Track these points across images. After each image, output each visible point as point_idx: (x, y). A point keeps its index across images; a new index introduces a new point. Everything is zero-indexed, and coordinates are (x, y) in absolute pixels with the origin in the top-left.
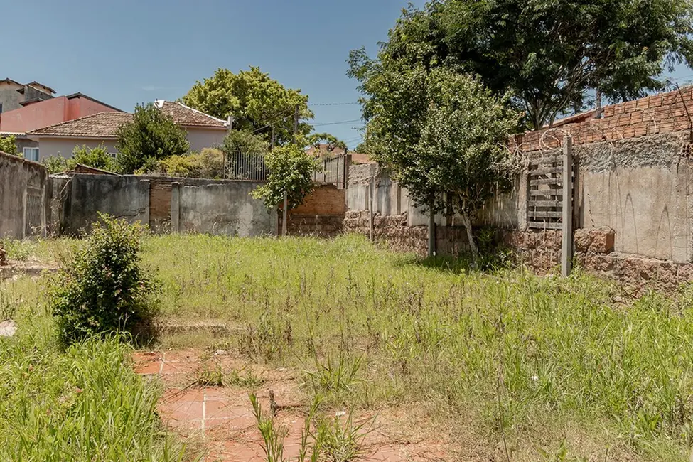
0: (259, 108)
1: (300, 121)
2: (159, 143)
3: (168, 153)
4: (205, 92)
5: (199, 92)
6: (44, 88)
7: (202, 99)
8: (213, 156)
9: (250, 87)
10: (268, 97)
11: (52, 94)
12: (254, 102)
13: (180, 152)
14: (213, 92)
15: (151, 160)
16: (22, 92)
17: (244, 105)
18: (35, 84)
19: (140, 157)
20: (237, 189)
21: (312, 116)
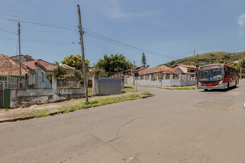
0: (79, 63)
1: (88, 66)
2: (62, 72)
3: (64, 74)
4: (68, 60)
5: (67, 59)
6: (30, 56)
7: (67, 61)
8: (72, 75)
9: (77, 59)
10: (81, 61)
11: (31, 58)
12: (78, 62)
13: (66, 74)
14: (70, 60)
15: (61, 75)
16: (25, 58)
17: (76, 62)
18: (27, 56)
19: (59, 75)
20: (77, 81)
21: (90, 65)
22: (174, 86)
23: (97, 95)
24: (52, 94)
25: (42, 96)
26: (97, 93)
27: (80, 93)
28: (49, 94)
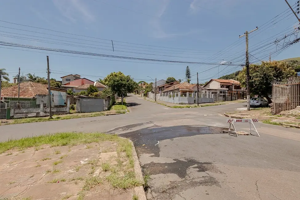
16: (74, 77)
19: (90, 92)
22: (182, 104)
23: (79, 112)
24: (39, 111)
25: (32, 113)
26: (79, 111)
27: (63, 111)
28: (37, 112)
